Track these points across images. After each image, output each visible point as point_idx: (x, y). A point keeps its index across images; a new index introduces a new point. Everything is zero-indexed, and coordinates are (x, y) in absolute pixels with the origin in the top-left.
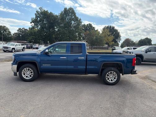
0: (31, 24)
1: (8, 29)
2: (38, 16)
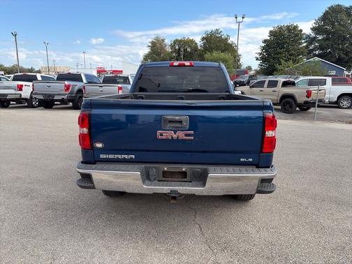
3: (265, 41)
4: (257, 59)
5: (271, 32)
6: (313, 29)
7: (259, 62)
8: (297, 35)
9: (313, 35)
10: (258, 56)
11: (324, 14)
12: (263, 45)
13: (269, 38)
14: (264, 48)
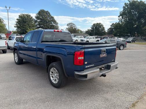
0: (119, 18)
1: (103, 25)
2: (126, 8)
3: (17, 19)
4: (15, 27)
5: (19, 16)
6: (36, 17)
7: (16, 28)
8: (31, 19)
9: (36, 19)
10: (15, 26)
11: (39, 12)
12: (17, 21)
13: (19, 18)
14: (17, 22)
